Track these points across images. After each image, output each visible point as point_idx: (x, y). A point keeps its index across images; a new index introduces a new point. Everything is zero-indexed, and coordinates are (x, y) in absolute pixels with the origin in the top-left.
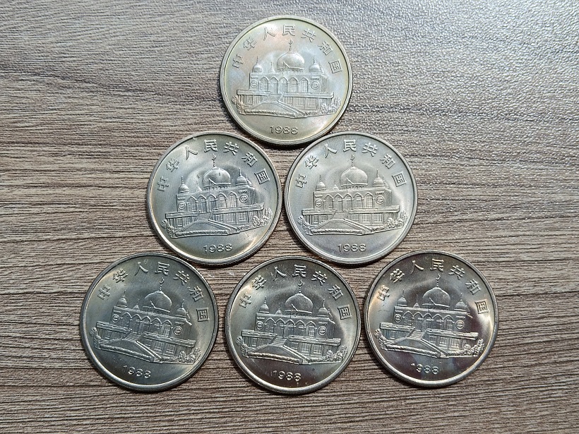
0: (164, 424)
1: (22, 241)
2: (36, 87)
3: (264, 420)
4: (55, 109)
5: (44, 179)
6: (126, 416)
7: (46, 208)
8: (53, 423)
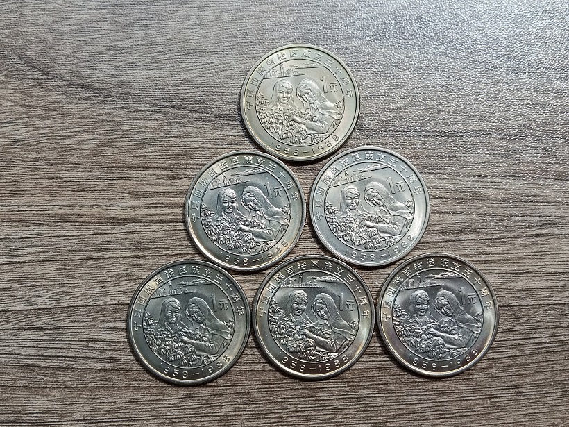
0: (274, 420)
1: (145, 256)
2: (154, 117)
3: (363, 417)
4: (172, 137)
5: (163, 200)
6: (239, 413)
7: (165, 226)
8: (174, 420)
